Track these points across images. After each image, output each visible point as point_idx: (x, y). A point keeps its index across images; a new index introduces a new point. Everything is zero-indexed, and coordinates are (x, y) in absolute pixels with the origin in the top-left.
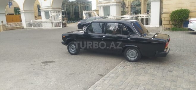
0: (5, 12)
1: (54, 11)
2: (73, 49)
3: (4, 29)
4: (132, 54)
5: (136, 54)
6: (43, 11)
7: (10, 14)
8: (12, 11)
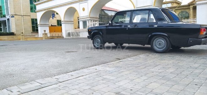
0: (48, 24)
1: (91, 21)
2: (98, 43)
3: (46, 37)
4: (160, 44)
5: (165, 43)
6: (81, 21)
7: (53, 26)
8: (55, 23)
